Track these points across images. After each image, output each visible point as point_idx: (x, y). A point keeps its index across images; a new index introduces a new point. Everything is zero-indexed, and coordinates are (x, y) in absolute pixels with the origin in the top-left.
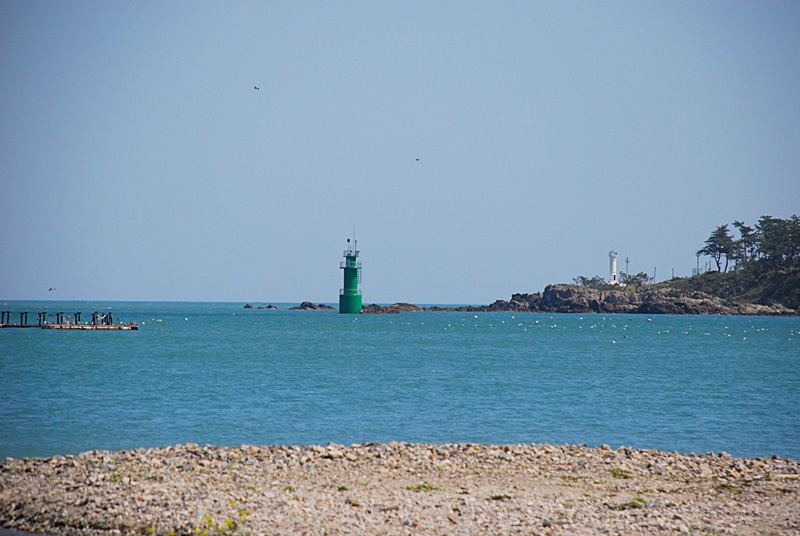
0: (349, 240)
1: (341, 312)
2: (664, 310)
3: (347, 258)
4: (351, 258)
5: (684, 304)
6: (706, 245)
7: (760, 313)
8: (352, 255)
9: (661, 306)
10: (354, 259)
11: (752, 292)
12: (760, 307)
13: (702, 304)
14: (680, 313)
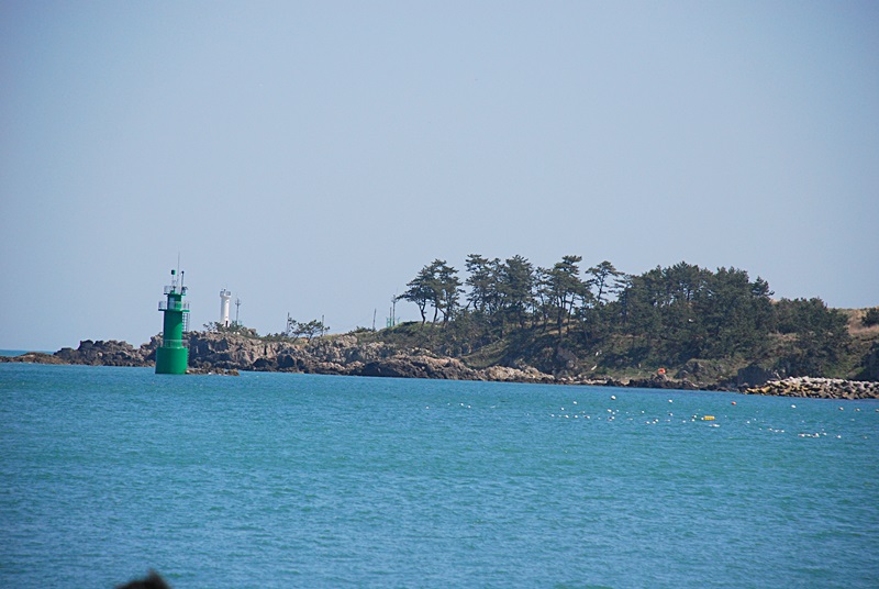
0: (173, 272)
1: (156, 373)
2: (400, 372)
3: (169, 296)
4: (174, 297)
5: (425, 365)
6: (409, 288)
7: (517, 379)
8: (178, 292)
9: (396, 366)
10: (178, 298)
11: (486, 350)
12: (512, 371)
13: (448, 365)
14: (422, 376)
